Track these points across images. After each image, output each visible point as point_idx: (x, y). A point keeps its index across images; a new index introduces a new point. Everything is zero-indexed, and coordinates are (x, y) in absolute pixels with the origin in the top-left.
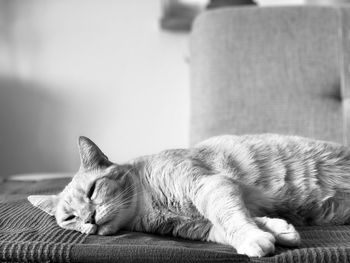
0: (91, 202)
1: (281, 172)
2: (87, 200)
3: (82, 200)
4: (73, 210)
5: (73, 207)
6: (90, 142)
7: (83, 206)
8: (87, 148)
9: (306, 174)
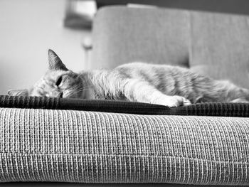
0: (59, 88)
1: (173, 82)
2: (56, 86)
3: (52, 86)
4: (46, 93)
5: (46, 90)
6: (55, 55)
7: (53, 90)
8: (53, 58)
9: (186, 84)
